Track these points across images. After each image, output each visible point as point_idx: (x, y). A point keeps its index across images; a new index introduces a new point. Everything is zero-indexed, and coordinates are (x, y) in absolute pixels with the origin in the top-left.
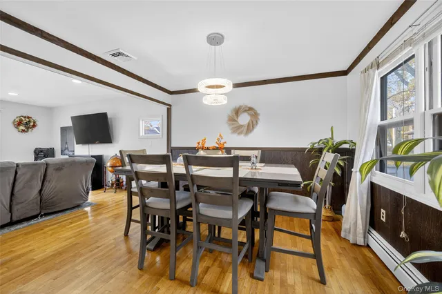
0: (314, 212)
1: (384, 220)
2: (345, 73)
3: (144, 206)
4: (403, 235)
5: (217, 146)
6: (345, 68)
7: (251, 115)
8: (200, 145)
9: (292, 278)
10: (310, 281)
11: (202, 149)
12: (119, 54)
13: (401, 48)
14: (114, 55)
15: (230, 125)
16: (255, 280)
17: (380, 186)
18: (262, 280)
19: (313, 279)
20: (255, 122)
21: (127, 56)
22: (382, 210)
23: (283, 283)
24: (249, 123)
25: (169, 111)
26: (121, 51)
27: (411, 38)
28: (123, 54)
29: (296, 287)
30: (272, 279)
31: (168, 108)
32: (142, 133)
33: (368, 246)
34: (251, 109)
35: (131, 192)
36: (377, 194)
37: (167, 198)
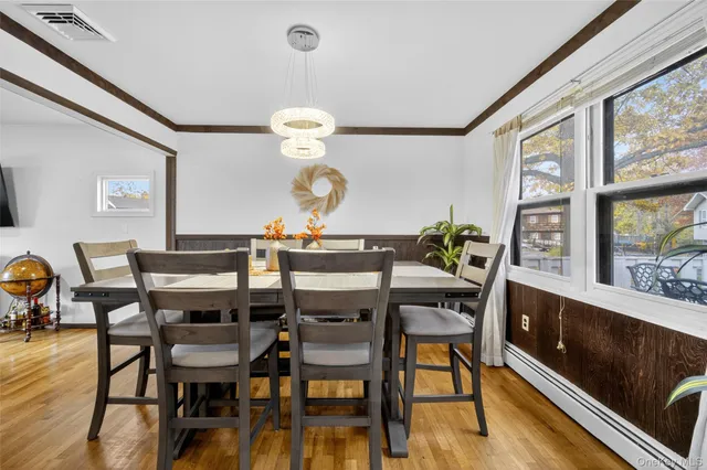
0: (471, 331)
1: (527, 329)
2: (462, 132)
3: (169, 367)
4: (561, 345)
5: (310, 233)
6: (463, 125)
7: (334, 183)
8: (272, 232)
9: (445, 439)
10: (467, 436)
11: (278, 239)
12: (68, 18)
13: (557, 107)
14: (52, 18)
15: (297, 196)
16: (395, 460)
17: (520, 285)
18: (406, 456)
19: (469, 432)
20: (340, 194)
21: (89, 29)
22: (524, 317)
23: (436, 451)
24: (330, 195)
25: (171, 163)
26: (76, 11)
27: (571, 97)
28: (79, 22)
29: (455, 453)
30: (418, 450)
31: (168, 158)
32: (102, 205)
33: (506, 366)
34: (334, 172)
35: (108, 336)
36: (516, 294)
37: (233, 342)
